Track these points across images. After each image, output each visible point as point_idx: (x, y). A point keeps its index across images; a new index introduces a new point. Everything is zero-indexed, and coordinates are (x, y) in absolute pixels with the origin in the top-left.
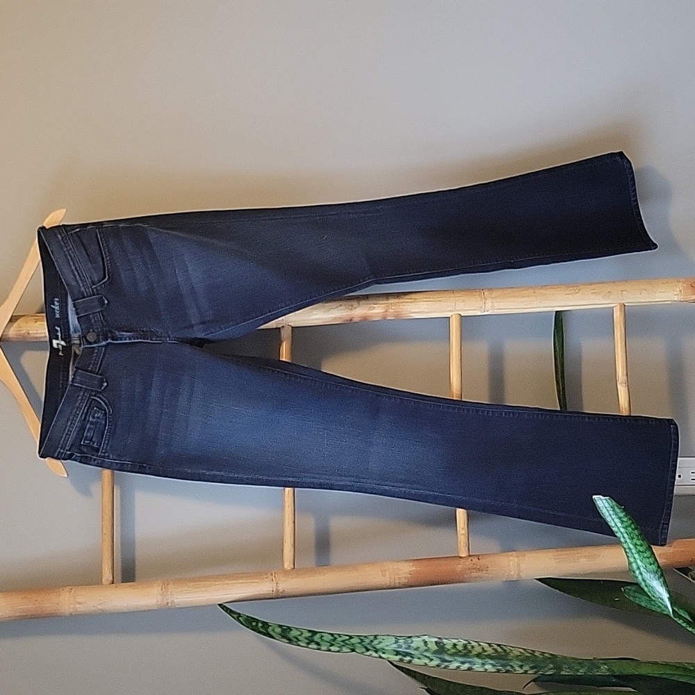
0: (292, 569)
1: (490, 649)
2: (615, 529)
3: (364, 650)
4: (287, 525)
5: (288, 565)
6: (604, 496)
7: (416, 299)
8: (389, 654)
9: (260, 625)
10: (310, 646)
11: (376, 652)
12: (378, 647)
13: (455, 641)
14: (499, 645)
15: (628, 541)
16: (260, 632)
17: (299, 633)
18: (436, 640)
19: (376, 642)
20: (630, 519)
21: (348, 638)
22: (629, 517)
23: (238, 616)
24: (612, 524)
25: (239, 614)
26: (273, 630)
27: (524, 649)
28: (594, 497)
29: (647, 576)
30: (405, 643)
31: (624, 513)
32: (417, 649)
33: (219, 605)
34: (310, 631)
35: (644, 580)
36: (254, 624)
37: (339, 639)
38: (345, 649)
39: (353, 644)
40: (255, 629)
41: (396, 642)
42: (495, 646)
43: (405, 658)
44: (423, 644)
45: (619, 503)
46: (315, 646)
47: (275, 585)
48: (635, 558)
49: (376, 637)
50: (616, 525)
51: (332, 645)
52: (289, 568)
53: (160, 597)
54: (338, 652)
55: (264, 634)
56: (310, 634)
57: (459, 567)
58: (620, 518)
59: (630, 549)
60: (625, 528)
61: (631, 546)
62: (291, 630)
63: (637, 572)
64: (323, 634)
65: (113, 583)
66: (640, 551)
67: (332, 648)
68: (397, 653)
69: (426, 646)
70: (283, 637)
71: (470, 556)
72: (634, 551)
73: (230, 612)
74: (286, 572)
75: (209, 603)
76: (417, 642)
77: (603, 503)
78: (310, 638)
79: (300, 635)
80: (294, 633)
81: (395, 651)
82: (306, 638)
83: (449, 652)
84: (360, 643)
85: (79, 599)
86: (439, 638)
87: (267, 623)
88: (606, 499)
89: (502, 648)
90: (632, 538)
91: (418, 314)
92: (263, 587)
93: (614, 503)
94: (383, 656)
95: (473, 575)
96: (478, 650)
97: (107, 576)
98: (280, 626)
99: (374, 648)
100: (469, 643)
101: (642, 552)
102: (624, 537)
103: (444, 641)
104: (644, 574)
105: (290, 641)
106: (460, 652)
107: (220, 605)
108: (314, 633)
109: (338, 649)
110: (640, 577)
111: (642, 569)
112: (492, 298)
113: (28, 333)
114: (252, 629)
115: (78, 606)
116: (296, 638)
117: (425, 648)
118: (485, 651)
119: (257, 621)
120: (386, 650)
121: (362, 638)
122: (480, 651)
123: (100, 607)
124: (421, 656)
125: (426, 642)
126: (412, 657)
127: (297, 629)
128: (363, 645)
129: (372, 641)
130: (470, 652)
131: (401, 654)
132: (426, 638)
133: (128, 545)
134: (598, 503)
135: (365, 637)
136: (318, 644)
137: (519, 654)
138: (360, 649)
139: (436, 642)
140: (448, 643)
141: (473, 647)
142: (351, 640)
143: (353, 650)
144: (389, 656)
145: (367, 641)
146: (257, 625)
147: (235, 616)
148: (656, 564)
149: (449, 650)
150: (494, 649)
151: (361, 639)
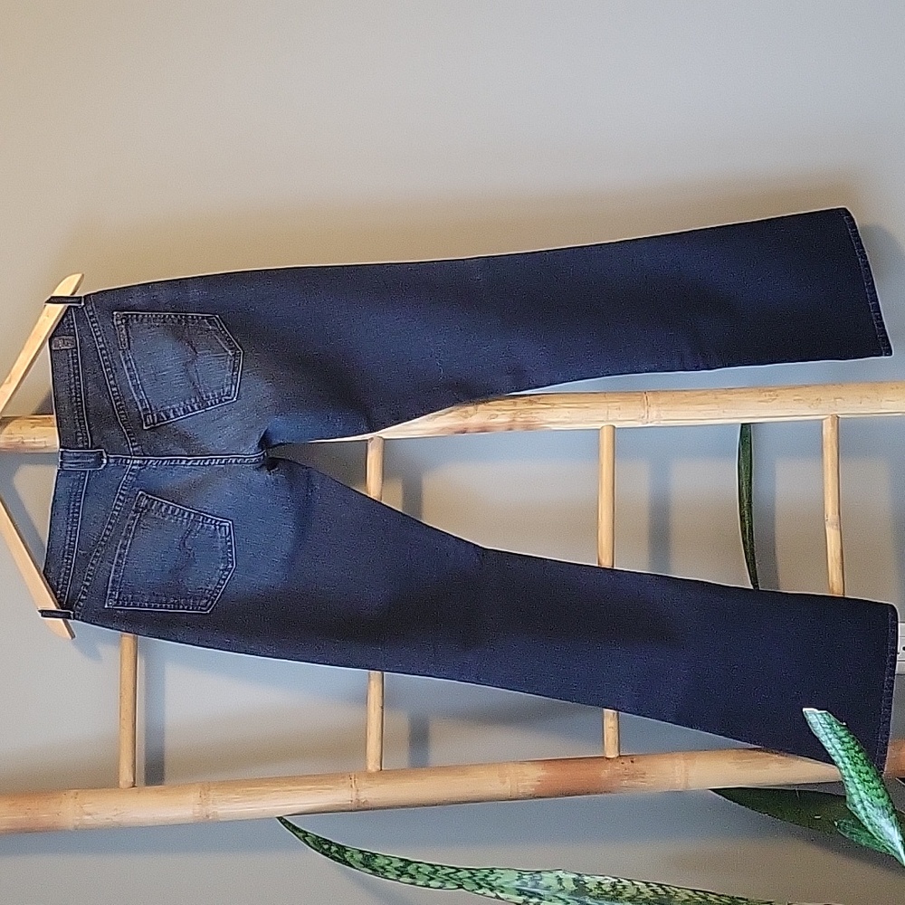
0: (378, 771)
1: (647, 890)
2: (832, 751)
3: (476, 887)
4: (372, 711)
5: (372, 766)
6: (819, 710)
7: (554, 404)
8: (510, 893)
9: (334, 849)
10: (401, 880)
11: (492, 890)
12: (494, 884)
13: (600, 879)
14: (660, 885)
15: (849, 766)
16: (333, 858)
17: (387, 862)
18: (575, 876)
19: (492, 877)
20: (853, 739)
21: (453, 870)
22: (852, 736)
23: (304, 836)
24: (827, 745)
25: (306, 832)
26: (352, 856)
27: (694, 891)
28: (804, 710)
29: (872, 812)
30: (532, 880)
31: (846, 732)
32: (548, 888)
33: (278, 818)
34: (402, 860)
35: (867, 817)
36: (326, 847)
37: (442, 872)
38: (449, 885)
39: (461, 879)
40: (326, 853)
41: (520, 878)
42: (655, 887)
43: (531, 900)
44: (556, 881)
45: (839, 718)
46: (409, 880)
47: (354, 793)
48: (857, 789)
49: (492, 871)
50: (834, 747)
51: (432, 879)
52: (374, 770)
53: (197, 807)
54: (440, 888)
55: (339, 861)
56: (402, 864)
57: (605, 772)
58: (840, 738)
59: (851, 777)
60: (846, 750)
61: (853, 774)
62: (376, 857)
63: (859, 807)
64: (420, 865)
65: (134, 786)
66: (864, 780)
67: (432, 883)
68: (521, 893)
69: (561, 884)
70: (366, 866)
71: (620, 756)
72: (856, 780)
73: (294, 829)
74: (370, 776)
75: (264, 815)
76: (548, 879)
77: (816, 718)
78: (402, 869)
79: (388, 865)
80: (380, 862)
81: (518, 890)
82: (396, 869)
83: (591, 894)
84: (469, 878)
85: (88, 808)
86: (579, 875)
87: (343, 847)
88: (821, 714)
89: (663, 889)
90: (856, 764)
91: (556, 425)
92: (339, 795)
93: (833, 718)
94: (501, 895)
95: (625, 783)
96: (631, 891)
97: (126, 776)
98: (361, 852)
99: (490, 884)
100: (620, 882)
101: (868, 782)
102: (843, 762)
103: (586, 878)
104: (868, 809)
105: (375, 871)
106: (606, 893)
107: (280, 819)
108: (408, 863)
109: (440, 884)
110: (863, 812)
111: (865, 803)
112: (658, 405)
113: (23, 442)
114: (322, 853)
115: (87, 817)
116: (382, 868)
117: (559, 887)
118: (641, 893)
119: (330, 843)
120: (506, 889)
121: (473, 871)
122: (635, 892)
123: (116, 819)
124: (553, 898)
125: (560, 879)
126: (541, 899)
127: (384, 856)
128: (475, 881)
129: (486, 876)
130: (620, 894)
131: (526, 895)
132: (560, 873)
133: (155, 735)
134: (810, 717)
135: (477, 870)
136: (412, 876)
137: (687, 898)
138: (469, 885)
139: (574, 880)
140: (591, 882)
141: (624, 887)
142: (459, 874)
143: (460, 887)
144: (509, 896)
145: (480, 875)
146: (330, 849)
147: (300, 835)
148: (886, 797)
149: (591, 891)
150: (653, 890)
151: (472, 873)
